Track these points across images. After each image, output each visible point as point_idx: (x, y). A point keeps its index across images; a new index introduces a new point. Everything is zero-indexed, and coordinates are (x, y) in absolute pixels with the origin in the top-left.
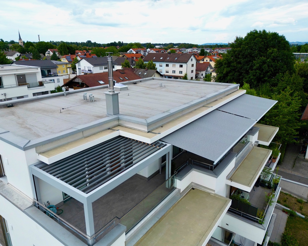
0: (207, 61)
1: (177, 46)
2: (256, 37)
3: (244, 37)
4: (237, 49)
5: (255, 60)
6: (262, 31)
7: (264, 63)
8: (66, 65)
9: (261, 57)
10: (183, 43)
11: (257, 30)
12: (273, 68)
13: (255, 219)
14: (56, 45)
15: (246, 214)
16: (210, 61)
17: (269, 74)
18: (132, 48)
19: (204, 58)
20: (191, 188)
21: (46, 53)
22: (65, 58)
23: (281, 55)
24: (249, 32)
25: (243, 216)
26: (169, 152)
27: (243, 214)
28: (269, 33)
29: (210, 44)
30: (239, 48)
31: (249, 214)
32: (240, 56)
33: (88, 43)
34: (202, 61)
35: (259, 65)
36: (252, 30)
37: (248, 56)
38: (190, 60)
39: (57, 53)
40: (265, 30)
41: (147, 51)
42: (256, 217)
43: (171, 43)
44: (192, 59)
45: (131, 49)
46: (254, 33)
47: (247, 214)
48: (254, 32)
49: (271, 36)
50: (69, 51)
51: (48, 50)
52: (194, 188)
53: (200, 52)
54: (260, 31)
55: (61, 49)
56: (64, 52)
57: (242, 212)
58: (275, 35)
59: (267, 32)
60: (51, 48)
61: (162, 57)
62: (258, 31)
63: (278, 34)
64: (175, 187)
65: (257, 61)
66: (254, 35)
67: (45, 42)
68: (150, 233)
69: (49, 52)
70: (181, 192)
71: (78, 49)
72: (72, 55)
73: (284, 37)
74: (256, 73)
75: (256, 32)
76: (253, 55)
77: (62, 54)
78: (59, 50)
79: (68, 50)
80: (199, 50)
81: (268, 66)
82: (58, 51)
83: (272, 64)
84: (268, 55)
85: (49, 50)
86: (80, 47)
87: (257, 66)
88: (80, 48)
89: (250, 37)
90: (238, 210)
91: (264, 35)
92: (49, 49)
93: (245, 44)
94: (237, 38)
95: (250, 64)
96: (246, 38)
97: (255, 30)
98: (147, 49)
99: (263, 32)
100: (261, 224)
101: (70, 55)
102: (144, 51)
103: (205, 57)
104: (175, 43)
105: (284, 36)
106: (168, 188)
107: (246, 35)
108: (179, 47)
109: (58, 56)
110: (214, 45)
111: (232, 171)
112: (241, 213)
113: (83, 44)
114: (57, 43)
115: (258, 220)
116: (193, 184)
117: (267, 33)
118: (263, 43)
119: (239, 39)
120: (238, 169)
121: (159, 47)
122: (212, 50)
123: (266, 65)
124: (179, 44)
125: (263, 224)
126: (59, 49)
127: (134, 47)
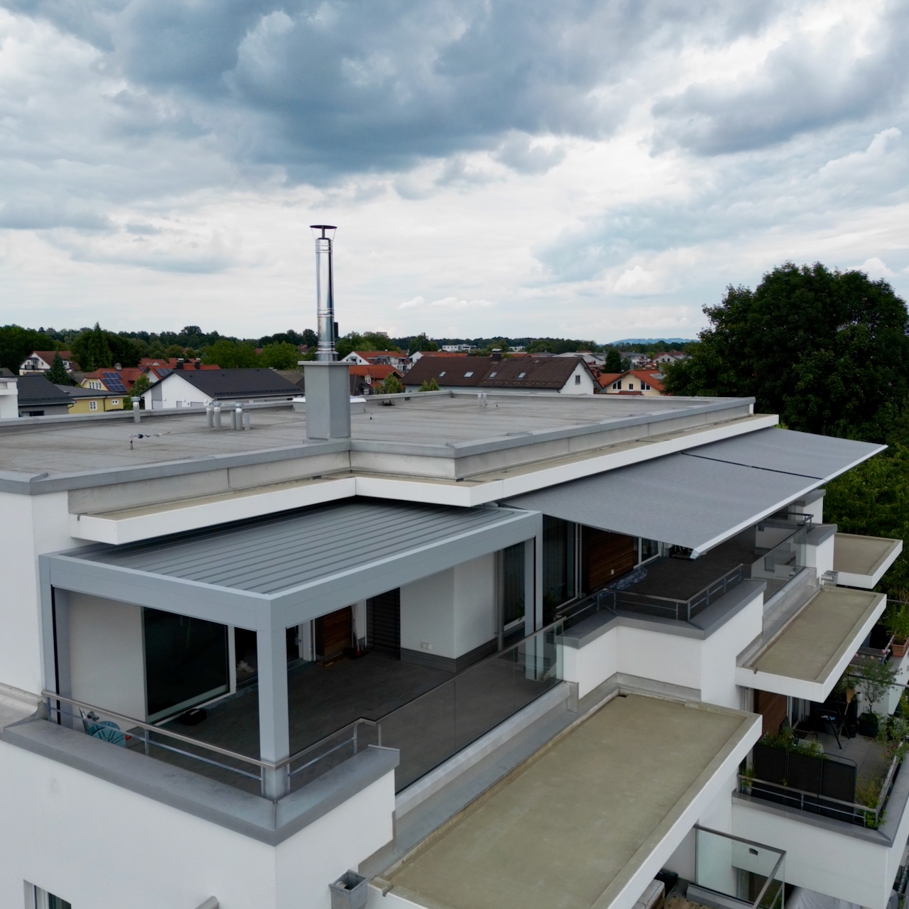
0: (631, 386)
1: (521, 347)
2: (795, 287)
3: (753, 290)
4: (734, 326)
5: (797, 361)
6: (811, 266)
7: (829, 368)
8: (102, 401)
9: (818, 350)
10: (541, 339)
11: (797, 266)
12: (862, 388)
13: (851, 809)
14: (63, 341)
15: (815, 795)
16: (643, 387)
17: (849, 406)
18: (355, 351)
19: (621, 377)
20: (616, 693)
21: (23, 366)
22: (99, 381)
23: (883, 344)
24: (771, 271)
25: (808, 809)
26: (535, 538)
27: (807, 798)
28: (838, 273)
29: (640, 340)
30: (742, 324)
31: (826, 795)
32: (746, 350)
33: (189, 335)
34: (614, 387)
35: (814, 378)
36: (779, 267)
37: (775, 348)
38: (572, 379)
39: (67, 366)
40: (822, 263)
41: (411, 360)
42: (852, 802)
43: (499, 338)
44: (578, 379)
45: (353, 354)
46: (788, 274)
47: (821, 797)
48: (786, 270)
49: (844, 283)
50: (114, 358)
51: (30, 353)
52: (626, 692)
53: (604, 363)
54: (806, 269)
55: (86, 348)
56: (96, 360)
57: (803, 793)
58: (856, 280)
59: (829, 272)
60: (44, 350)
61: (470, 371)
62: (797, 269)
63: (865, 277)
64: (558, 677)
65: (806, 364)
66: (787, 283)
67: (19, 328)
68: (481, 810)
69: (36, 360)
70: (581, 695)
71: (147, 356)
72: (127, 370)
73: (887, 285)
74: (807, 402)
75: (794, 271)
76: (790, 344)
77: (88, 368)
78: (77, 355)
79: (110, 354)
80: (602, 358)
81: (845, 380)
82: (72, 359)
83: (855, 375)
84: (841, 343)
85: (35, 355)
86: (156, 347)
87: (807, 379)
88: (158, 352)
89: (775, 286)
90: (788, 785)
91: (821, 280)
92: (36, 350)
93: (761, 308)
94: (731, 289)
95: (785, 375)
96: (762, 290)
97: (788, 266)
98: (411, 354)
99: (815, 271)
100: (876, 829)
101: (119, 367)
102: (403, 360)
103: (624, 376)
104: (512, 337)
105: (886, 281)
106: (533, 678)
107: (760, 282)
108: (527, 350)
109: (71, 373)
110: (654, 343)
111: (756, 648)
112: (798, 796)
113: (167, 338)
114: (65, 335)
115: (861, 812)
116: (620, 681)
117: (831, 275)
118: (820, 304)
119: (740, 295)
120: (773, 643)
121: (457, 349)
122: (648, 358)
123: (834, 377)
124: (529, 339)
125: (881, 828)
126: (75, 352)
127: (363, 346)
